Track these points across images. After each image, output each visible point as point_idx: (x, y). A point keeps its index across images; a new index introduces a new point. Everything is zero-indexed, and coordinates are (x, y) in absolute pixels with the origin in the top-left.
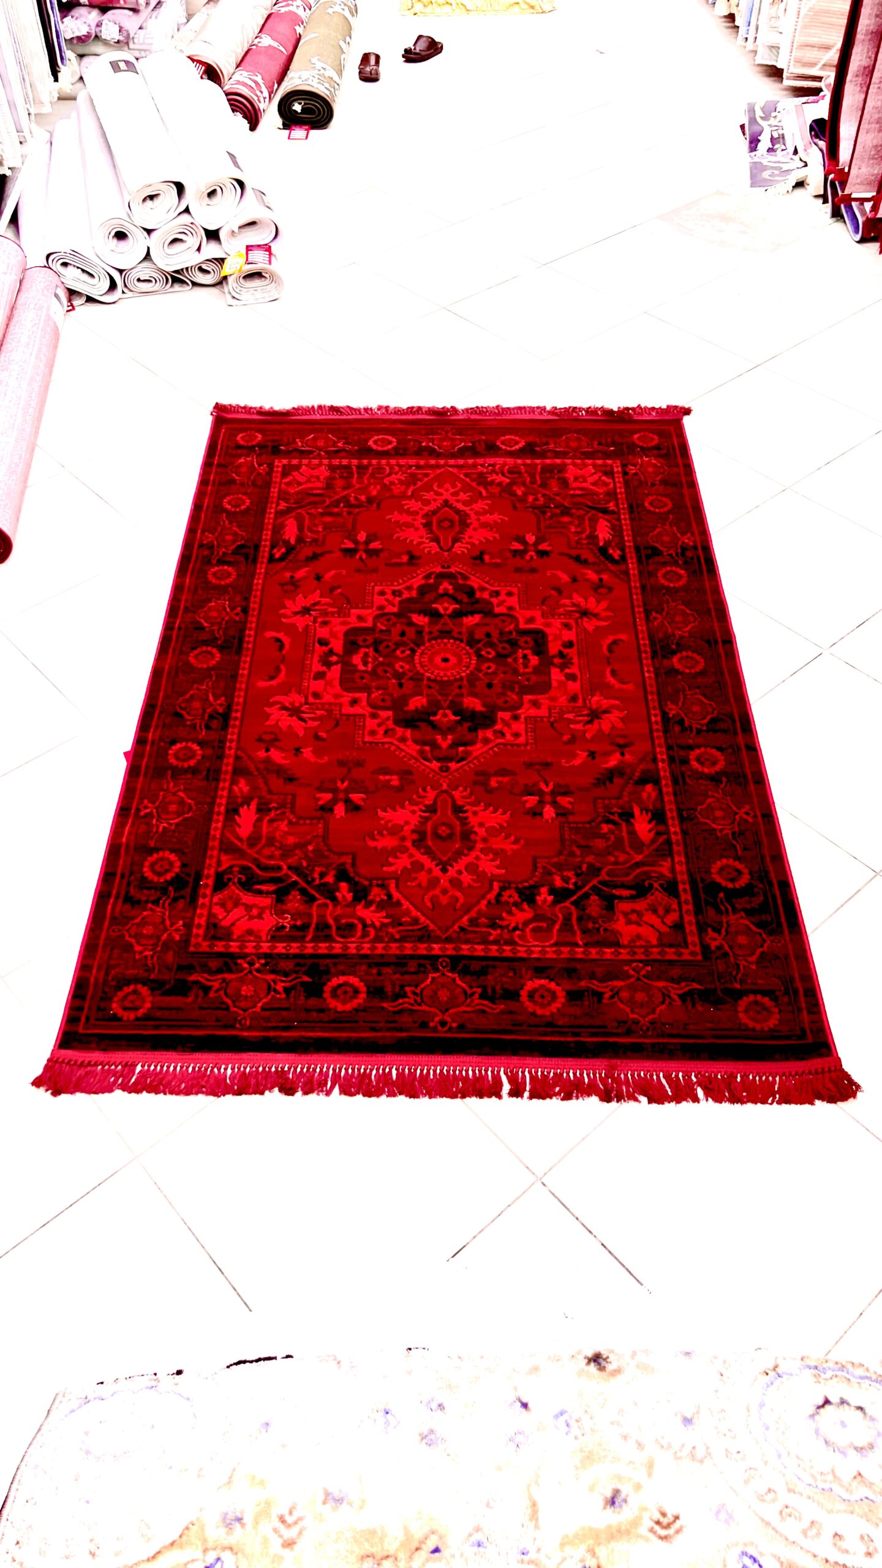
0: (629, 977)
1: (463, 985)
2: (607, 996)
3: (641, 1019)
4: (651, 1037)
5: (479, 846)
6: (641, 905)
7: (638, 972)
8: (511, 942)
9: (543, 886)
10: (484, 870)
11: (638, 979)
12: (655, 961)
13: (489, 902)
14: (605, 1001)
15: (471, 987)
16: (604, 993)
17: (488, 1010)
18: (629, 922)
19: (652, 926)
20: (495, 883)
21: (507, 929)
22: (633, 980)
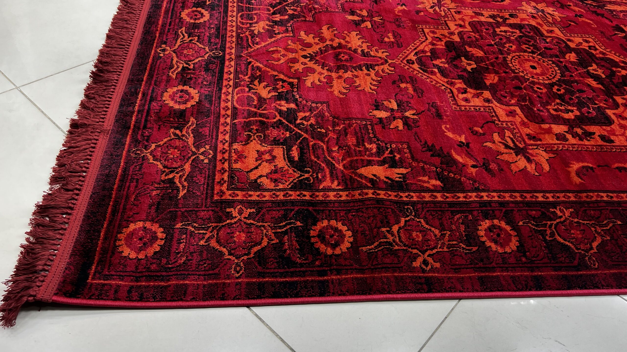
0: (198, 148)
1: (197, 60)
2: (178, 132)
3: (149, 151)
4: (128, 155)
5: (334, 75)
6: (281, 163)
7: (202, 154)
8: (236, 85)
9: (297, 105)
10: (308, 76)
11: (194, 153)
12: (215, 167)
13: (276, 76)
14: (172, 130)
15: (193, 64)
16: (181, 131)
17: (172, 70)
18: (260, 154)
19: (257, 168)
20: (296, 80)
21: (251, 84)
22: (194, 149)
